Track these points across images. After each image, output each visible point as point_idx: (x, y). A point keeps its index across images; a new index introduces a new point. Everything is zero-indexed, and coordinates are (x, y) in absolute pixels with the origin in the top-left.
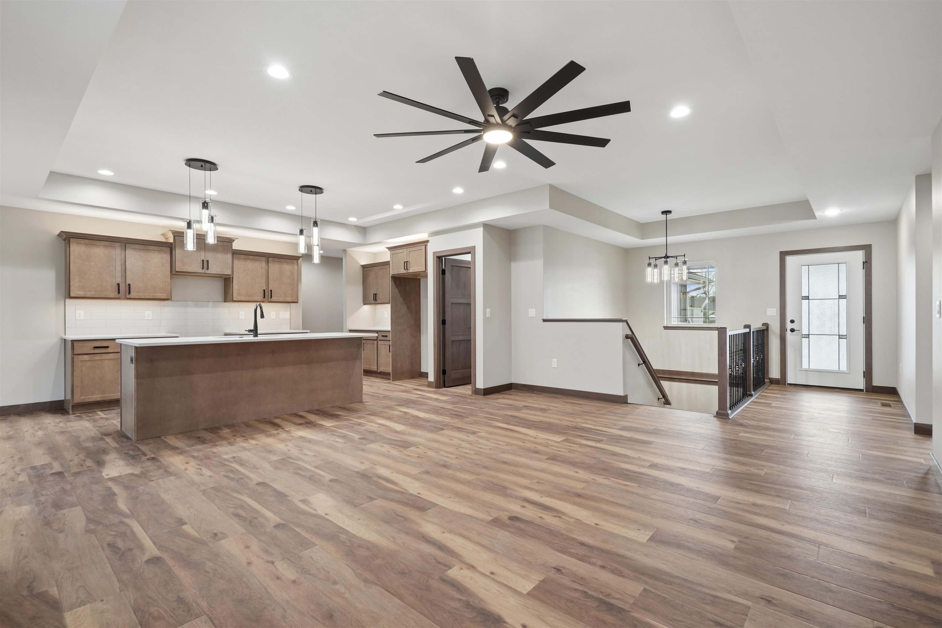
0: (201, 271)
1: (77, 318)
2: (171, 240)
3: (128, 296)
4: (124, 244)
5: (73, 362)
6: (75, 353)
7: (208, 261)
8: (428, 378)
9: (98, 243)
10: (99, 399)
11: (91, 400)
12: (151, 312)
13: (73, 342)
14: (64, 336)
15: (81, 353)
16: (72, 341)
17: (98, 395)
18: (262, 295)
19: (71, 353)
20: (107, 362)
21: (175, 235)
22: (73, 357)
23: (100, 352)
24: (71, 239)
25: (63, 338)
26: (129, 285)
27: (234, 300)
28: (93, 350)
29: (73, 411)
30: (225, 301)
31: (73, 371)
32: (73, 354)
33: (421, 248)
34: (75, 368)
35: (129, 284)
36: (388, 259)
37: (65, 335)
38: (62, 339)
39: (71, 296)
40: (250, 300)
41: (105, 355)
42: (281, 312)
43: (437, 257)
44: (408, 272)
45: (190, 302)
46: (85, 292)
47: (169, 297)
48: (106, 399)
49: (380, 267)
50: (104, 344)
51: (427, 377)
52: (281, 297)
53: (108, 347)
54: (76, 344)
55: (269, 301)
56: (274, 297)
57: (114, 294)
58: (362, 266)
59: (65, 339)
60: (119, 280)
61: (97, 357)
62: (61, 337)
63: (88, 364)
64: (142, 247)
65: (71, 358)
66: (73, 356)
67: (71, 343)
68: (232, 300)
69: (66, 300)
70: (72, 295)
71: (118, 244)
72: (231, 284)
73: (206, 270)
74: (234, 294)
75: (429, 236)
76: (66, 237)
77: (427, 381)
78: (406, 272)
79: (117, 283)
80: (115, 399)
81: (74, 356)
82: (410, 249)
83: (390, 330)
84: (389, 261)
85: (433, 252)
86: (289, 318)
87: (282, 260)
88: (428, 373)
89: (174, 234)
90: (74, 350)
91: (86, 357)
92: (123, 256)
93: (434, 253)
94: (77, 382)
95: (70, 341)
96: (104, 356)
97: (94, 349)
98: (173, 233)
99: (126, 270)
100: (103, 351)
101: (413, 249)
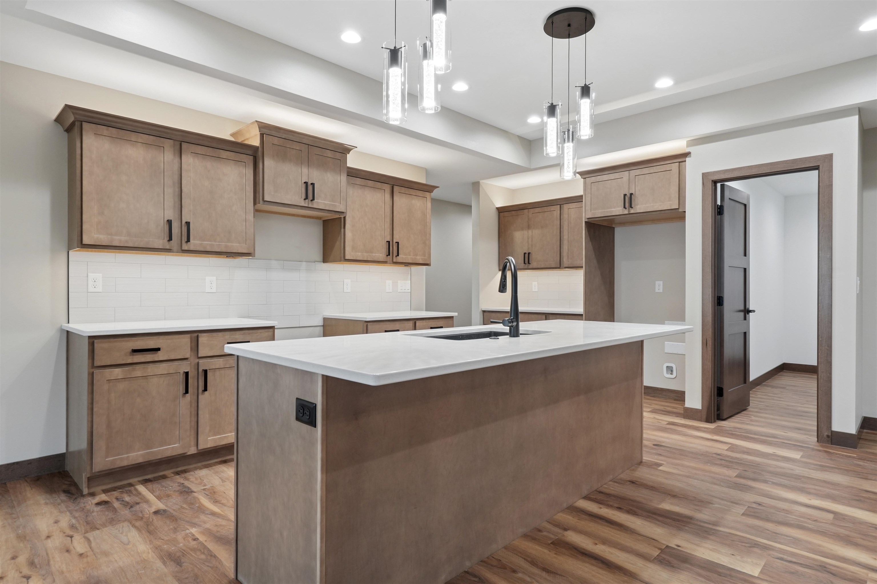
0: (303, 203)
1: (91, 289)
2: (256, 142)
3: (185, 247)
4: (178, 143)
5: (91, 383)
6: (97, 363)
7: (313, 184)
8: (685, 402)
9: (134, 137)
10: (140, 460)
11: (125, 463)
12: (215, 278)
13: (92, 340)
14: (67, 325)
15: (109, 363)
16: (90, 337)
17: (139, 451)
18: (385, 250)
19: (89, 363)
20: (155, 380)
21: (264, 131)
22: (93, 374)
23: (143, 360)
24: (83, 123)
25: (63, 328)
26: (188, 224)
27: (347, 258)
28: (131, 357)
29: (89, 487)
30: (326, 259)
31: (92, 403)
32: (93, 366)
33: (668, 167)
34: (96, 397)
35: (186, 222)
36: (581, 193)
37: (69, 323)
38: (62, 330)
39: (84, 242)
40: (369, 260)
41: (151, 365)
42: (399, 281)
43: (712, 181)
44: (632, 211)
45: (274, 263)
46: (109, 237)
47: (251, 251)
48: (153, 459)
49: (537, 210)
50: (151, 343)
51: (684, 400)
52: (410, 256)
53: (158, 349)
54: (98, 345)
55: (394, 261)
56: (400, 255)
57: (161, 242)
58: (498, 208)
59: (68, 332)
60: (170, 214)
61: (138, 372)
62: (61, 326)
63: (121, 386)
64: (209, 151)
65: (89, 374)
66: (92, 370)
67: (89, 343)
68: (342, 259)
69: (69, 252)
70: (86, 240)
71: (168, 143)
72: (342, 230)
73: (310, 202)
74: (348, 249)
75: (688, 146)
76: (75, 118)
77: (683, 407)
78: (627, 213)
79: (166, 220)
80: (168, 457)
81: (96, 371)
82: (633, 173)
83: (582, 313)
84: (582, 196)
85: (703, 174)
86: (410, 291)
87: (412, 192)
88: (685, 392)
89: (262, 129)
90: (95, 358)
91: (117, 372)
92: (176, 167)
93: (705, 176)
94: (100, 428)
95: (87, 338)
96: (152, 369)
97: (133, 355)
98: (260, 128)
99: (183, 194)
100: (149, 357)
101: (646, 171)
